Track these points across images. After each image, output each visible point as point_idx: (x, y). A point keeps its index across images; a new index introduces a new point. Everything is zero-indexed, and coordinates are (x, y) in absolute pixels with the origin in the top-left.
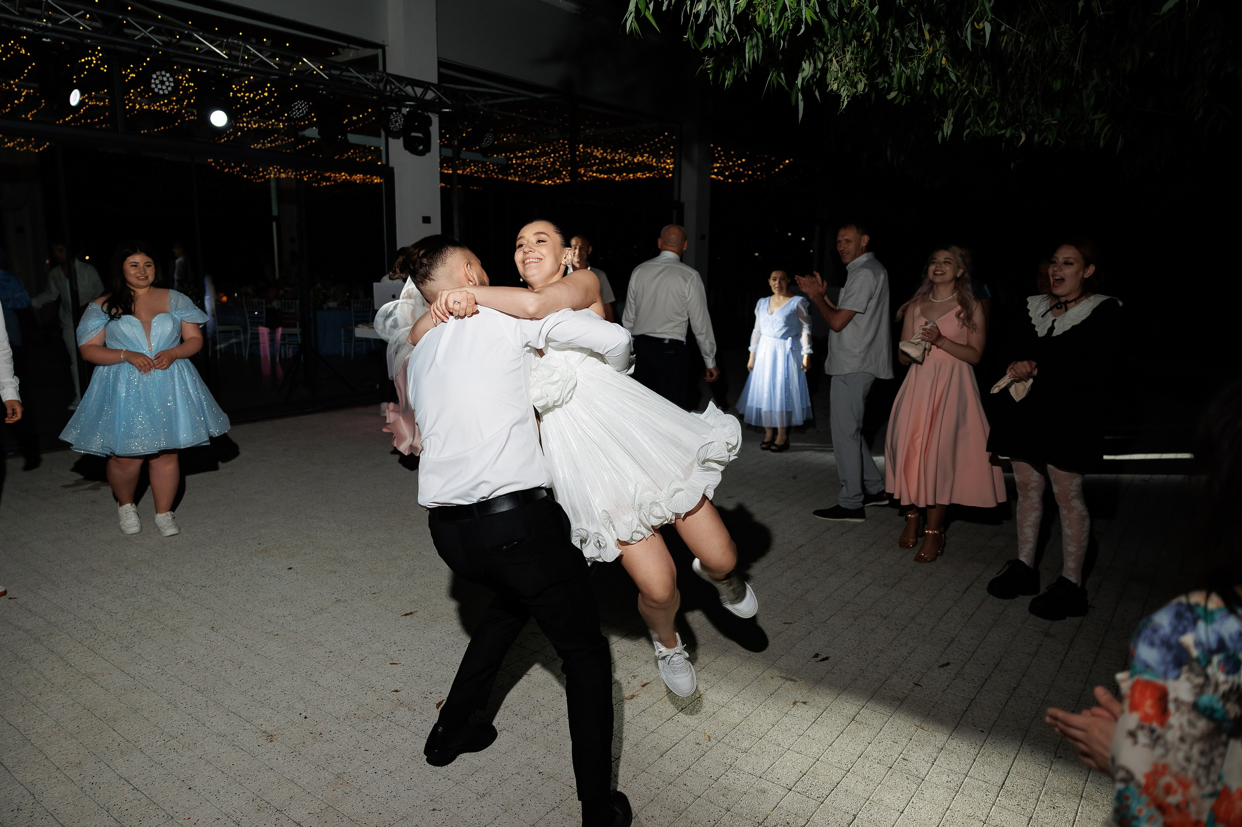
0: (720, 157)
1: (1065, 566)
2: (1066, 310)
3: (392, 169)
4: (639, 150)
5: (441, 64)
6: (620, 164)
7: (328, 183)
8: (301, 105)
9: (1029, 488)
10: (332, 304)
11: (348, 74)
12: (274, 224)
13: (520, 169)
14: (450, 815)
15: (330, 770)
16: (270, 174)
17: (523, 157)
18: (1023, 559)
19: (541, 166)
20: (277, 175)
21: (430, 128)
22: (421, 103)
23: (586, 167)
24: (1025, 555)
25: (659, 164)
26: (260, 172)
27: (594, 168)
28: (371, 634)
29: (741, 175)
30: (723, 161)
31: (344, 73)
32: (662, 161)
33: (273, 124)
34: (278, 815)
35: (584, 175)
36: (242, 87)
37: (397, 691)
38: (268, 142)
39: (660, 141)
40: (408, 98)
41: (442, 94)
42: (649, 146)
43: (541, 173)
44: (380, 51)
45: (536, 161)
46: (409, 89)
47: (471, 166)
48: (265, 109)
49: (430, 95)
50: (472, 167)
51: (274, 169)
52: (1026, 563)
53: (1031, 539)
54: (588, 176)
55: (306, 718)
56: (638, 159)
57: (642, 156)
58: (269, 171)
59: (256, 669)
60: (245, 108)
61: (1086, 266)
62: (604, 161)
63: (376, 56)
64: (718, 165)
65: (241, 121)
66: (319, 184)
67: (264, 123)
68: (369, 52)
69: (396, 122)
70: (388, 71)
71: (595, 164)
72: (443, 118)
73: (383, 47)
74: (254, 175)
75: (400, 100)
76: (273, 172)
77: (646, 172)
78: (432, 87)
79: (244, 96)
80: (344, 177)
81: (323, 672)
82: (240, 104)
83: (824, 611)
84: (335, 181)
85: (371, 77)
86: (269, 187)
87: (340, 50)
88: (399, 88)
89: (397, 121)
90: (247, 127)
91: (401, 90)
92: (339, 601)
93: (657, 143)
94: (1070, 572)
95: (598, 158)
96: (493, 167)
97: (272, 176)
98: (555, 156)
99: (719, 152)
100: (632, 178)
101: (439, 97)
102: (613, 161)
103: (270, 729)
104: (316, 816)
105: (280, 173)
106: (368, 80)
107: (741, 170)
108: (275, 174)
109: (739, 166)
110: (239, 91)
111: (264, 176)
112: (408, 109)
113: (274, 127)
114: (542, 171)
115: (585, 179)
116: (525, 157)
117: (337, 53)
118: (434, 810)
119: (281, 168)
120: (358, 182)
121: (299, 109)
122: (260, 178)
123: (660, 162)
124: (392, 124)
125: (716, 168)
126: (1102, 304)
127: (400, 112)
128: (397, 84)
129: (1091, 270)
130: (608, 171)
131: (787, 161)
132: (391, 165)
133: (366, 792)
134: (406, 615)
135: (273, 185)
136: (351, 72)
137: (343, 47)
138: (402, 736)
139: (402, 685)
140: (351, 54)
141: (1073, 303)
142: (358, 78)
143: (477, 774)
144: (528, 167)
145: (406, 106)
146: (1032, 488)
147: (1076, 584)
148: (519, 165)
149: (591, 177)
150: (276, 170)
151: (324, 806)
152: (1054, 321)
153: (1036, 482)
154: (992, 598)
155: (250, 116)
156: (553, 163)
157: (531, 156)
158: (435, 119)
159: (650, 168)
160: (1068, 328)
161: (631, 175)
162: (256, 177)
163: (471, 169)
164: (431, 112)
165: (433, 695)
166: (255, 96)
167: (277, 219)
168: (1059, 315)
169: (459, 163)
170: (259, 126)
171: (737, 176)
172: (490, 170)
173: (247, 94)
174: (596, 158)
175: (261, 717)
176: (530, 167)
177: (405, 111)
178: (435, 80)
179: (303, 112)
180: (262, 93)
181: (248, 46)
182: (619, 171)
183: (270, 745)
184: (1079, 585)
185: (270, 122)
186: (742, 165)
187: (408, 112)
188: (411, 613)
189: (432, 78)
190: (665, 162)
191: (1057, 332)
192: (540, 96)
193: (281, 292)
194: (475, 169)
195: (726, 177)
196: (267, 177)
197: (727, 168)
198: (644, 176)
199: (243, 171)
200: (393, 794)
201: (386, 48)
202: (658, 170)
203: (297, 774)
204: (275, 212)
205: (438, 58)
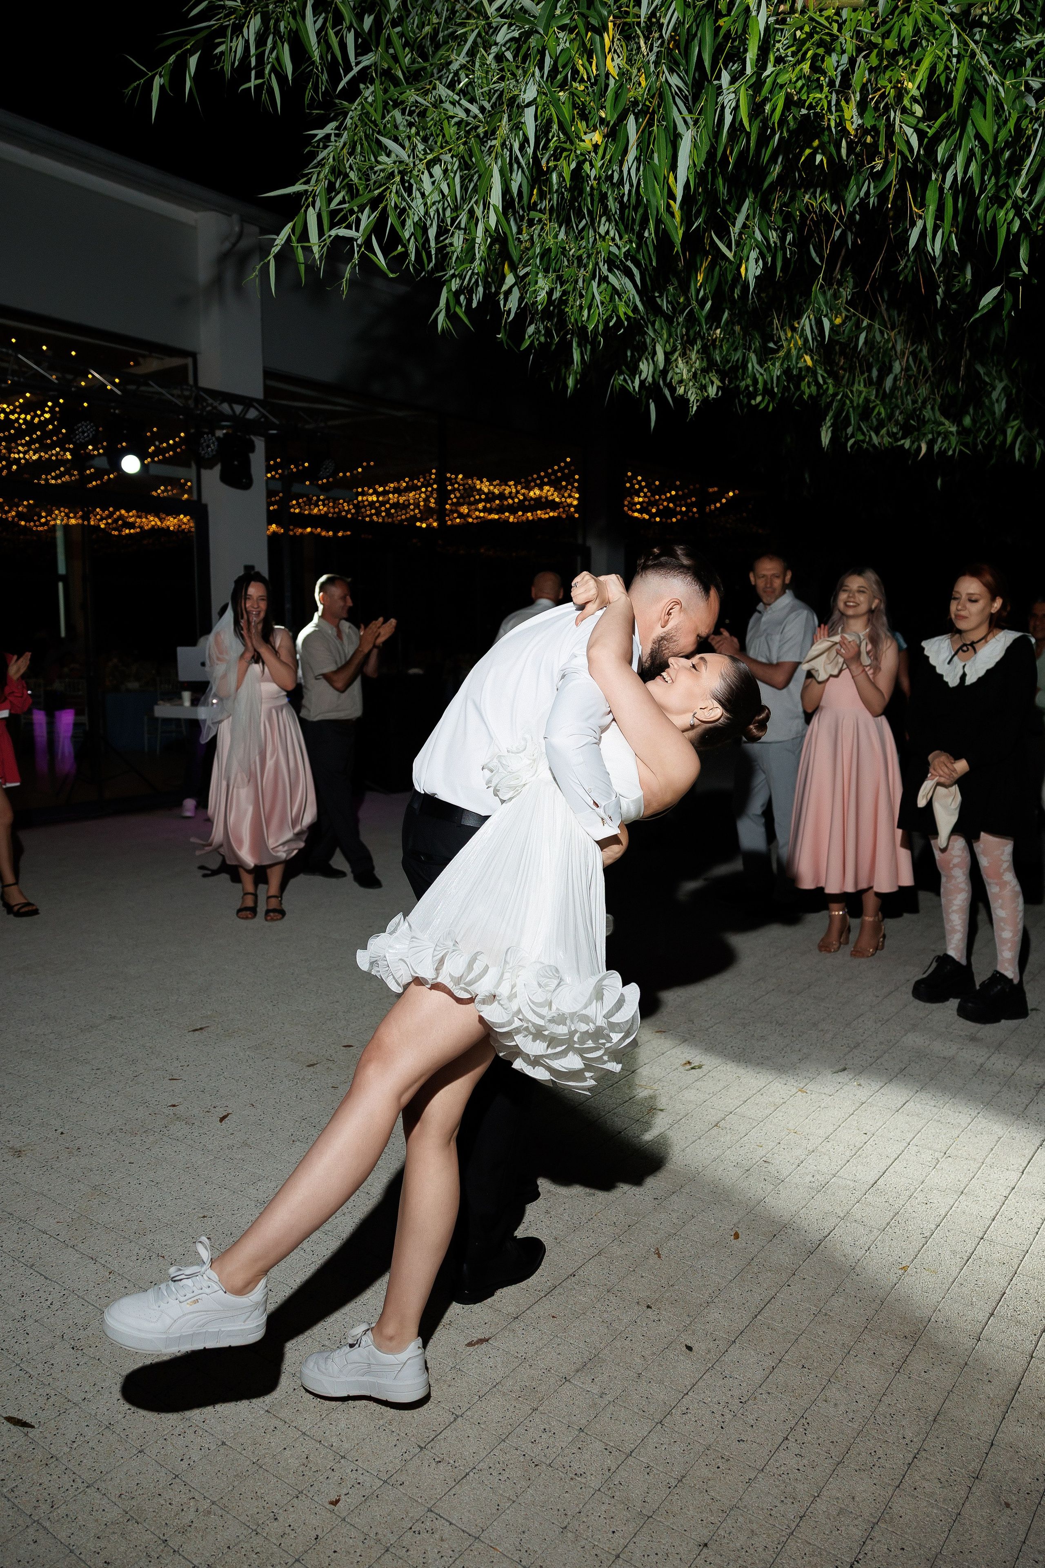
0: (641, 489)
1: (999, 958)
2: (975, 651)
3: (205, 507)
4: (534, 480)
5: (268, 374)
6: (513, 500)
7: (132, 531)
8: (86, 427)
9: (951, 866)
10: (133, 685)
11: (150, 389)
12: (61, 585)
13: (383, 508)
14: (223, 1221)
15: (86, 1182)
16: (55, 519)
17: (385, 493)
18: (951, 953)
19: (410, 504)
20: (65, 521)
21: (251, 455)
22: (239, 423)
23: (470, 504)
24: (955, 948)
25: (563, 499)
26: (43, 517)
27: (481, 506)
28: (150, 1050)
29: (671, 513)
30: (645, 494)
31: (143, 388)
32: (566, 495)
33: (58, 454)
34: (22, 1225)
35: (468, 515)
36: (15, 407)
37: (174, 1106)
38: (53, 478)
39: (561, 469)
40: (223, 417)
41: (268, 412)
42: (547, 475)
43: (412, 513)
44: (189, 361)
45: (404, 498)
46: (225, 407)
47: (318, 506)
48: (46, 435)
49: (252, 414)
50: (321, 507)
51: (61, 512)
52: (956, 958)
53: (959, 928)
54: (474, 516)
55: (62, 1133)
56: (535, 493)
57: (541, 489)
58: (53, 516)
59: (6, 1088)
60: (20, 434)
61: (993, 600)
62: (491, 497)
63: (185, 367)
64: (641, 500)
65: (15, 450)
66: (120, 531)
67: (46, 453)
68: (175, 362)
69: (208, 446)
70: (203, 383)
71: (480, 500)
72: (270, 443)
73: (194, 355)
74: (35, 521)
75: (215, 419)
76: (59, 517)
77: (548, 510)
78: (255, 404)
79: (19, 418)
80: (153, 523)
81: (87, 1089)
82: (14, 428)
83: (708, 1019)
84: (141, 527)
85: (177, 392)
86: (54, 539)
87: (141, 360)
88: (211, 405)
89: (210, 446)
90: (24, 458)
91: (215, 408)
92: (114, 1018)
93: (558, 471)
94: (1006, 965)
95: (484, 493)
96: (348, 505)
97: (58, 522)
98: (427, 490)
99: (639, 483)
100: (531, 518)
101: (264, 416)
102: (502, 497)
103: (17, 1146)
104: (66, 1224)
105: (69, 518)
106: (173, 395)
107: (671, 505)
108: (62, 520)
109: (669, 500)
110: (13, 412)
111: (47, 523)
112: (225, 431)
113: (59, 457)
114: (413, 510)
115: (470, 520)
116: (388, 492)
117: (137, 364)
118: (204, 1217)
119: (70, 512)
120: (171, 528)
121: (83, 432)
122: (43, 525)
123: (563, 496)
124: (203, 449)
125: (639, 503)
126: (1016, 641)
127: (213, 435)
128: (210, 401)
129: (998, 604)
130: (500, 510)
131: (731, 494)
132: (204, 501)
133: (127, 1202)
134: (194, 1031)
135: (59, 535)
136: (152, 386)
137: (144, 356)
138: (175, 1149)
139: (180, 1100)
140: (153, 365)
141: (983, 641)
142: (161, 393)
143: (259, 1184)
144: (394, 506)
145: (222, 428)
146: (955, 866)
147: (1011, 980)
148: (383, 504)
149: (477, 517)
150: (63, 514)
151: (75, 1216)
152: (964, 667)
153: (959, 856)
154: (917, 1003)
155: (28, 444)
156: (426, 500)
157: (396, 491)
158: (260, 444)
159: (553, 505)
160: (982, 673)
161: (529, 514)
162: (37, 523)
163: (319, 510)
164: (255, 435)
165: (217, 1109)
166: (33, 418)
167: (63, 578)
168: (968, 659)
169: (303, 502)
170: (41, 457)
171: (666, 513)
172: (345, 511)
173: (23, 416)
174: (480, 492)
175: (9, 1134)
176: (396, 506)
177: (220, 433)
178: (259, 394)
179: (88, 436)
180: (42, 415)
181: (20, 356)
182: (513, 510)
183: (17, 1161)
184: (1016, 981)
185: (54, 452)
186: (671, 499)
187: (224, 434)
188: (201, 1029)
189: (257, 391)
190: (570, 496)
191: (970, 680)
192: (400, 414)
193: (66, 670)
194: (325, 509)
195: (653, 516)
196: (52, 523)
197: (655, 503)
198: (547, 516)
199: (20, 515)
200: (158, 1203)
201: (199, 357)
202: (564, 507)
203: (47, 1187)
204: (62, 569)
205: (264, 367)
